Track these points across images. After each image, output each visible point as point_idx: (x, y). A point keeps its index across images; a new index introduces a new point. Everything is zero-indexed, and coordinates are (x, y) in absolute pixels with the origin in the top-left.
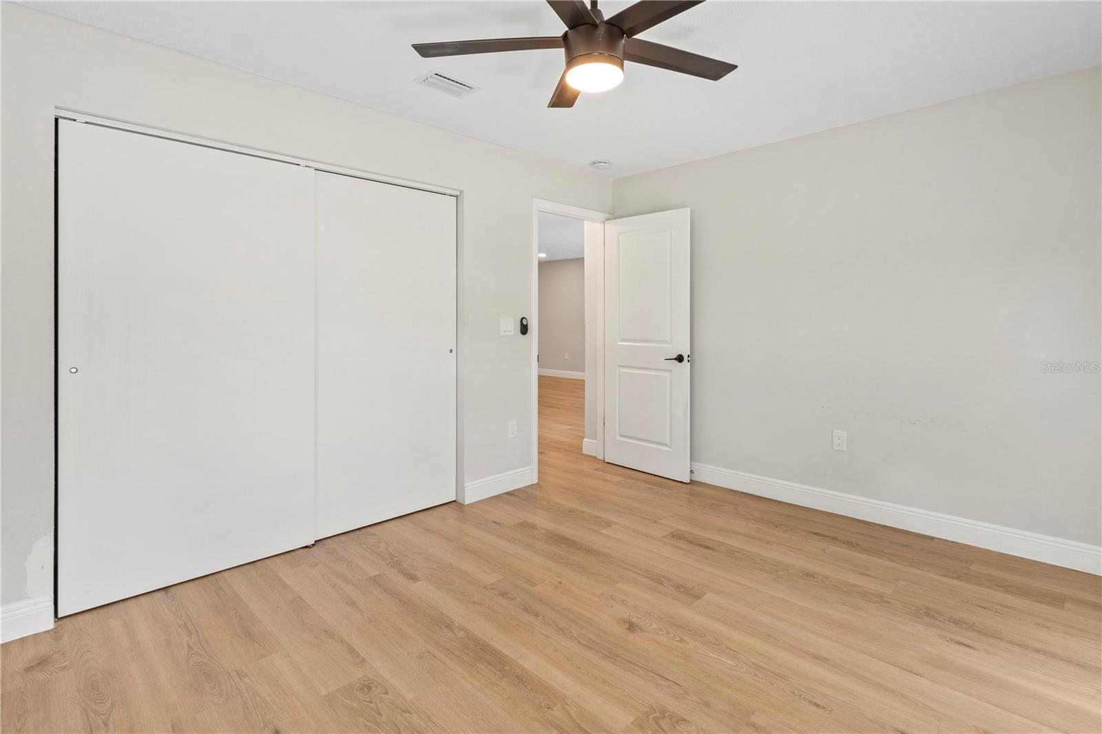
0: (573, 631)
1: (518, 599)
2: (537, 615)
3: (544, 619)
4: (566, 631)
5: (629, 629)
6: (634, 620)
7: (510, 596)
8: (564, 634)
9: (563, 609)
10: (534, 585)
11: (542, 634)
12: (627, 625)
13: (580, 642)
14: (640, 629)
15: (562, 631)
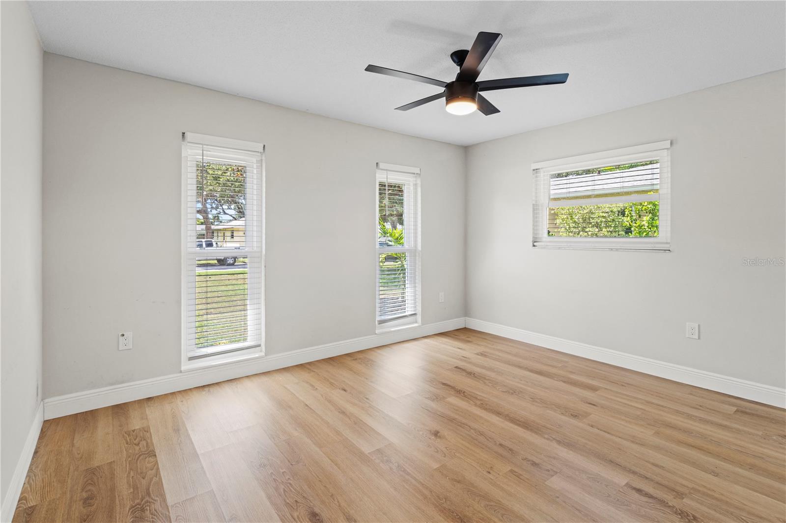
0: (474, 433)
1: (520, 459)
2: (501, 445)
3: (495, 442)
4: (478, 433)
5: (438, 432)
6: (433, 438)
7: (529, 463)
8: (479, 432)
9: (483, 448)
10: (512, 471)
11: (493, 432)
12: (438, 435)
13: (469, 427)
14: (431, 432)
15: (482, 434)
